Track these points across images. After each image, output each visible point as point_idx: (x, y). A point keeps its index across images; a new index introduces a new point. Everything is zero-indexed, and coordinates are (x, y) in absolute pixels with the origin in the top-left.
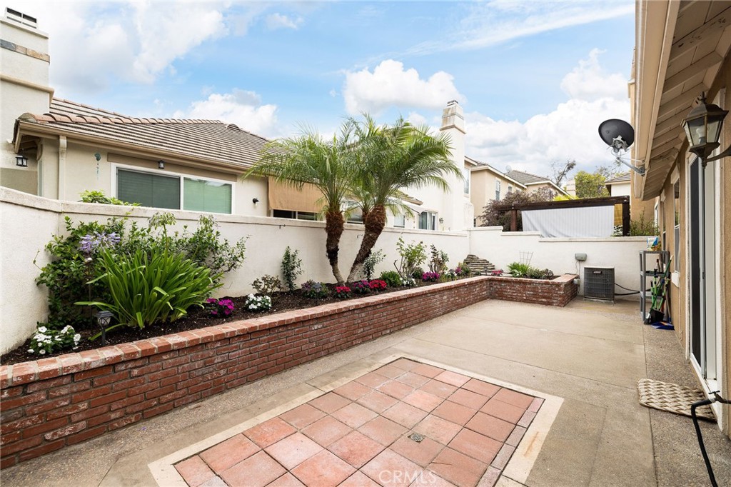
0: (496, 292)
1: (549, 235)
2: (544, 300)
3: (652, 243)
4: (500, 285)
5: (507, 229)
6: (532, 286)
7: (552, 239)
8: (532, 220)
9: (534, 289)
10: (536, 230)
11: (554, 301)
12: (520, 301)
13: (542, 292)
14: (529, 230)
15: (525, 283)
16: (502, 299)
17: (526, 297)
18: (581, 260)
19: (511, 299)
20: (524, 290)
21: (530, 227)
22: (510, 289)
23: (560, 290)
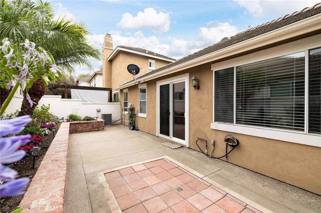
0: (73, 130)
1: (84, 101)
2: (97, 129)
3: (130, 105)
4: (75, 126)
5: (63, 97)
6: (91, 124)
7: (86, 103)
8: (76, 94)
9: (92, 125)
10: (78, 98)
11: (101, 129)
12: (86, 132)
13: (96, 126)
14: (75, 99)
15: (88, 123)
16: (77, 133)
17: (89, 129)
18: (99, 111)
19: (82, 132)
20: (88, 126)
21: (76, 97)
22: (81, 127)
23: (103, 124)
